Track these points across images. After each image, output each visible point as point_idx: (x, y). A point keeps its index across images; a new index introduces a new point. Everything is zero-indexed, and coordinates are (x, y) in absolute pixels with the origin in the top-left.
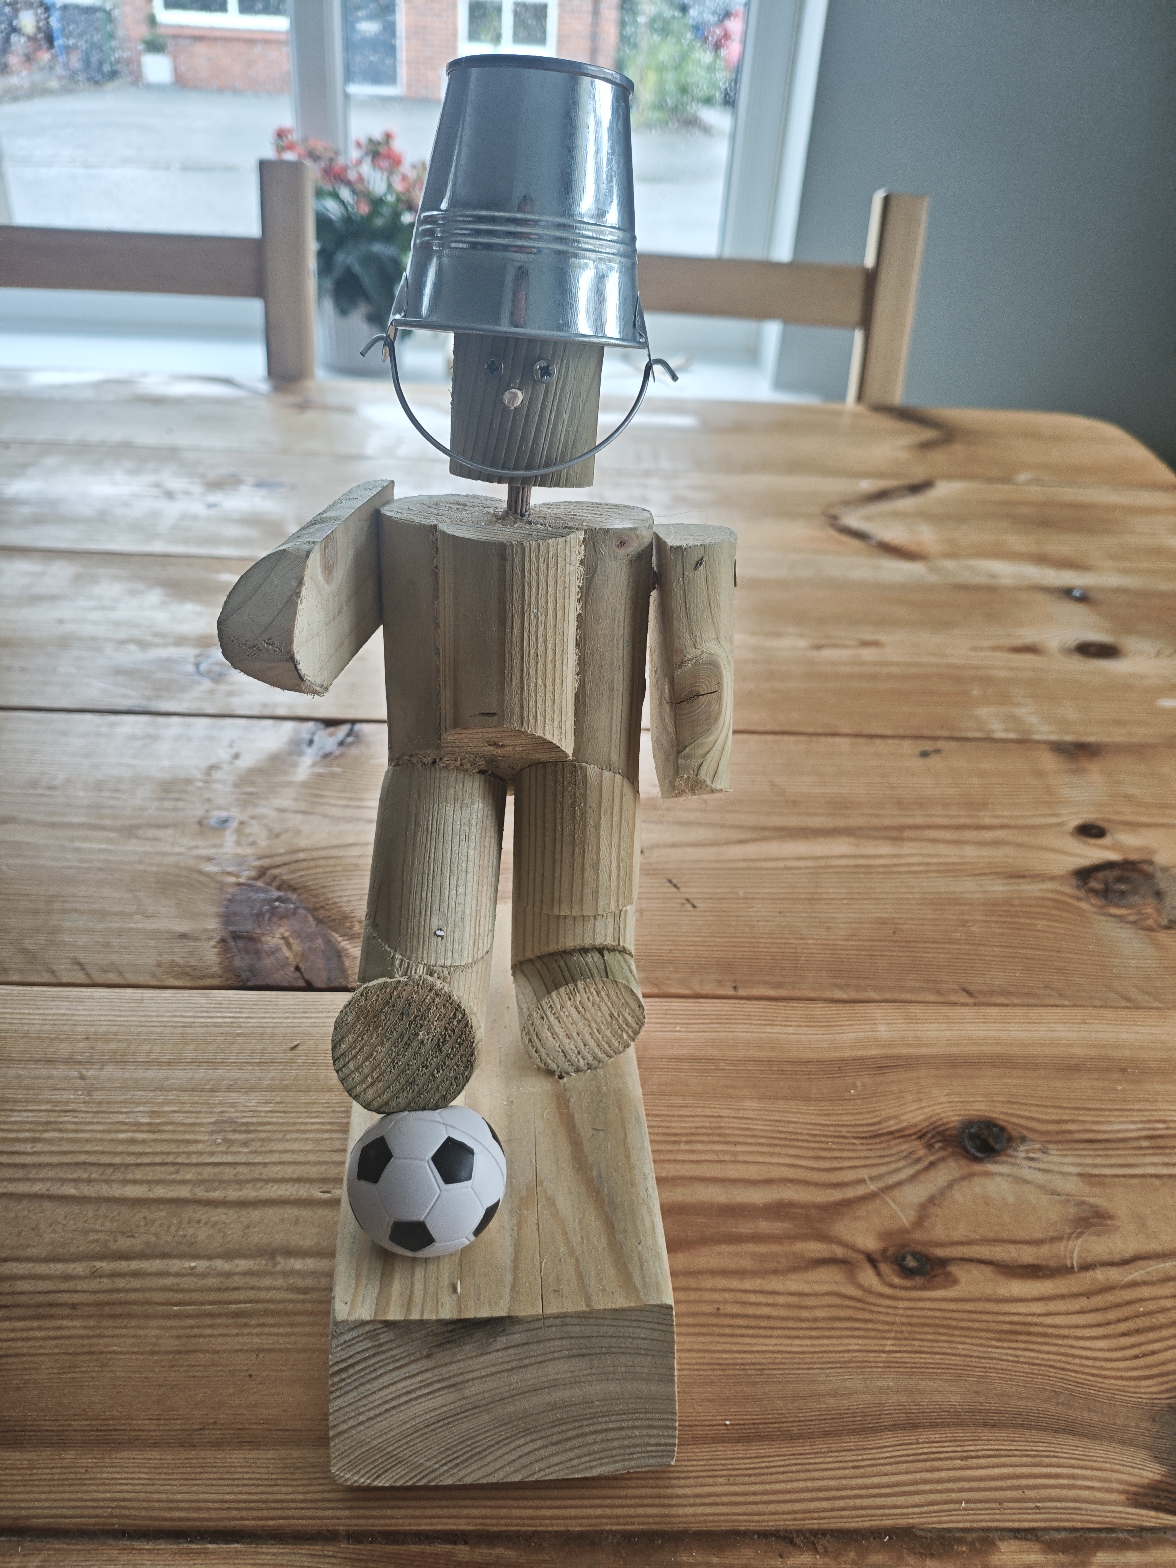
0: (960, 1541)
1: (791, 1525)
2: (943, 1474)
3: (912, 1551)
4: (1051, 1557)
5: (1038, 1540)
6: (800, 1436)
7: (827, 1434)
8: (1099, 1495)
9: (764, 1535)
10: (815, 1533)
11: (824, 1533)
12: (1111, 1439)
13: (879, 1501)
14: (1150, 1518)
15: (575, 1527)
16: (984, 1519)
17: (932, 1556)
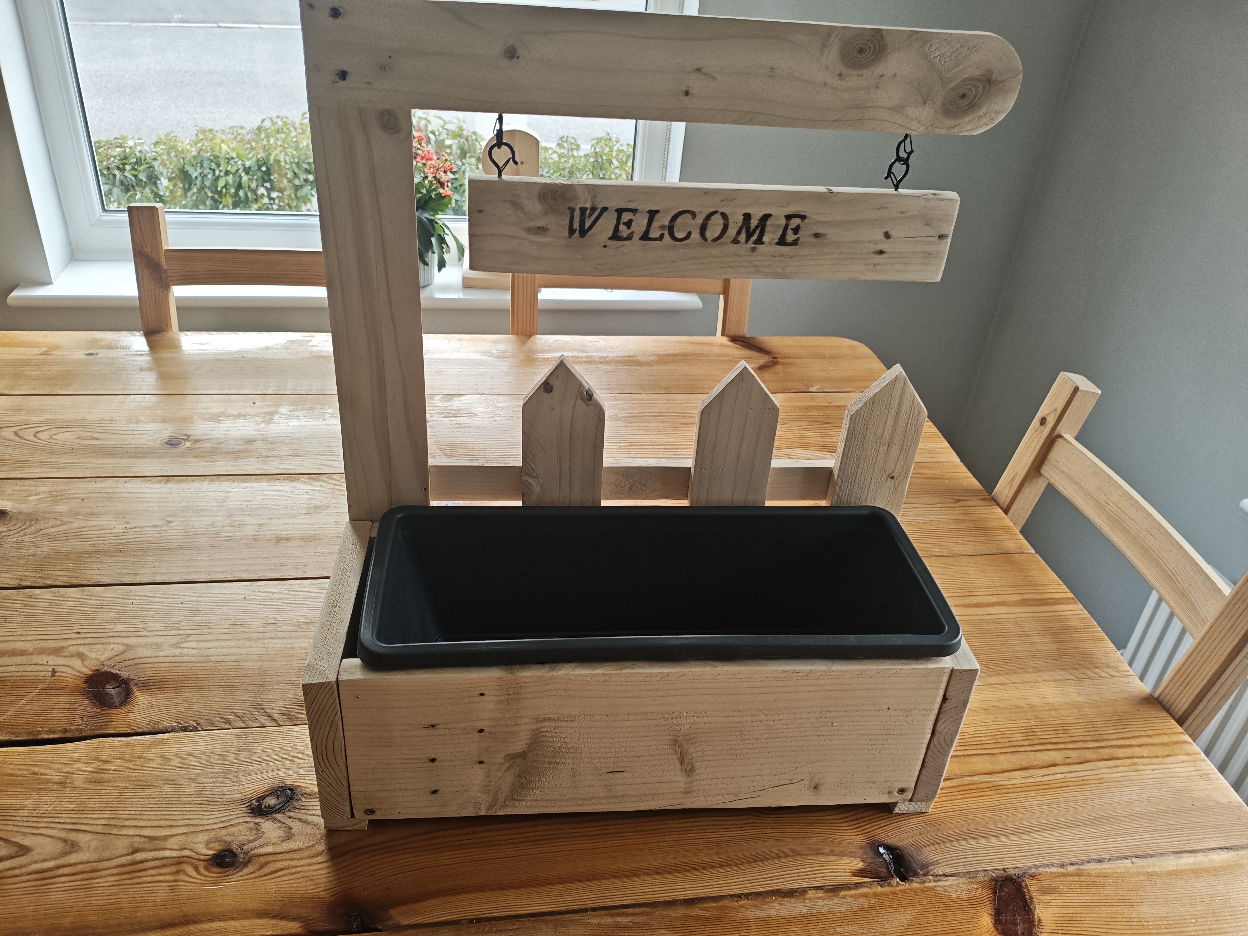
0: (796, 892)
1: (740, 892)
2: (790, 872)
3: (780, 896)
4: (826, 894)
5: (822, 889)
6: (741, 864)
7: (749, 863)
8: (843, 874)
9: (731, 896)
10: (748, 894)
11: (751, 893)
12: (847, 856)
13: (769, 882)
14: (860, 880)
15: (667, 899)
16: (804, 885)
17: (787, 897)
